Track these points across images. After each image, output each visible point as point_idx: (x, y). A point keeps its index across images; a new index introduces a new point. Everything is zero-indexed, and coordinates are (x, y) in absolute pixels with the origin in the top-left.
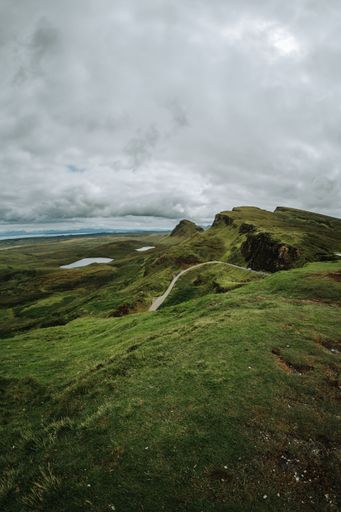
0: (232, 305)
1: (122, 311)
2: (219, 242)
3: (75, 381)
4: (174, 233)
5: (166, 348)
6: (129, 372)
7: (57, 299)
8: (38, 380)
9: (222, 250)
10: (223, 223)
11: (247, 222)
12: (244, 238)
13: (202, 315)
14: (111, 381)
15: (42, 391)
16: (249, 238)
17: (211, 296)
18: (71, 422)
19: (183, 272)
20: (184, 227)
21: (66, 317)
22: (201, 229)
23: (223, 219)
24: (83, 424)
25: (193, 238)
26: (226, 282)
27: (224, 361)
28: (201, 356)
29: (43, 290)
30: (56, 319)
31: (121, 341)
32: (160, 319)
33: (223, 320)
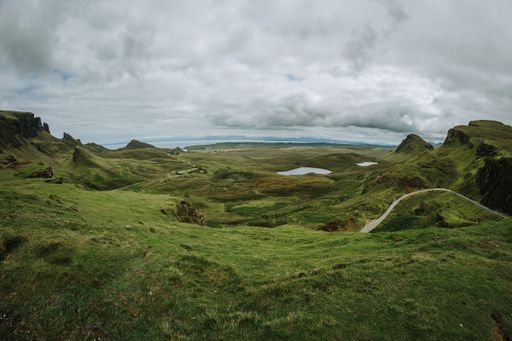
0: (458, 245)
1: (332, 226)
2: (451, 164)
3: (273, 282)
4: (399, 149)
5: (375, 275)
6: (330, 288)
7: (269, 202)
8: (237, 270)
9: (454, 175)
10: (457, 140)
11: (486, 142)
12: (481, 163)
13: (421, 250)
14: (310, 292)
15: (238, 281)
16: (488, 162)
17: (434, 230)
18: (258, 317)
19: (405, 196)
20: (412, 143)
21: (274, 221)
22: (430, 147)
23: (457, 136)
24: (268, 323)
25: (421, 156)
26: (452, 217)
27: (435, 308)
28: (412, 295)
29: (257, 192)
30: (264, 221)
31: (328, 256)
32: (373, 244)
33: (444, 260)
